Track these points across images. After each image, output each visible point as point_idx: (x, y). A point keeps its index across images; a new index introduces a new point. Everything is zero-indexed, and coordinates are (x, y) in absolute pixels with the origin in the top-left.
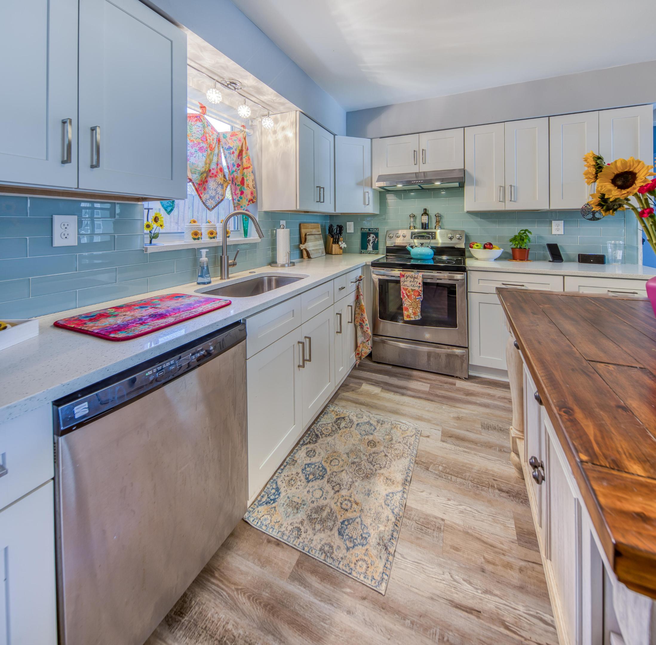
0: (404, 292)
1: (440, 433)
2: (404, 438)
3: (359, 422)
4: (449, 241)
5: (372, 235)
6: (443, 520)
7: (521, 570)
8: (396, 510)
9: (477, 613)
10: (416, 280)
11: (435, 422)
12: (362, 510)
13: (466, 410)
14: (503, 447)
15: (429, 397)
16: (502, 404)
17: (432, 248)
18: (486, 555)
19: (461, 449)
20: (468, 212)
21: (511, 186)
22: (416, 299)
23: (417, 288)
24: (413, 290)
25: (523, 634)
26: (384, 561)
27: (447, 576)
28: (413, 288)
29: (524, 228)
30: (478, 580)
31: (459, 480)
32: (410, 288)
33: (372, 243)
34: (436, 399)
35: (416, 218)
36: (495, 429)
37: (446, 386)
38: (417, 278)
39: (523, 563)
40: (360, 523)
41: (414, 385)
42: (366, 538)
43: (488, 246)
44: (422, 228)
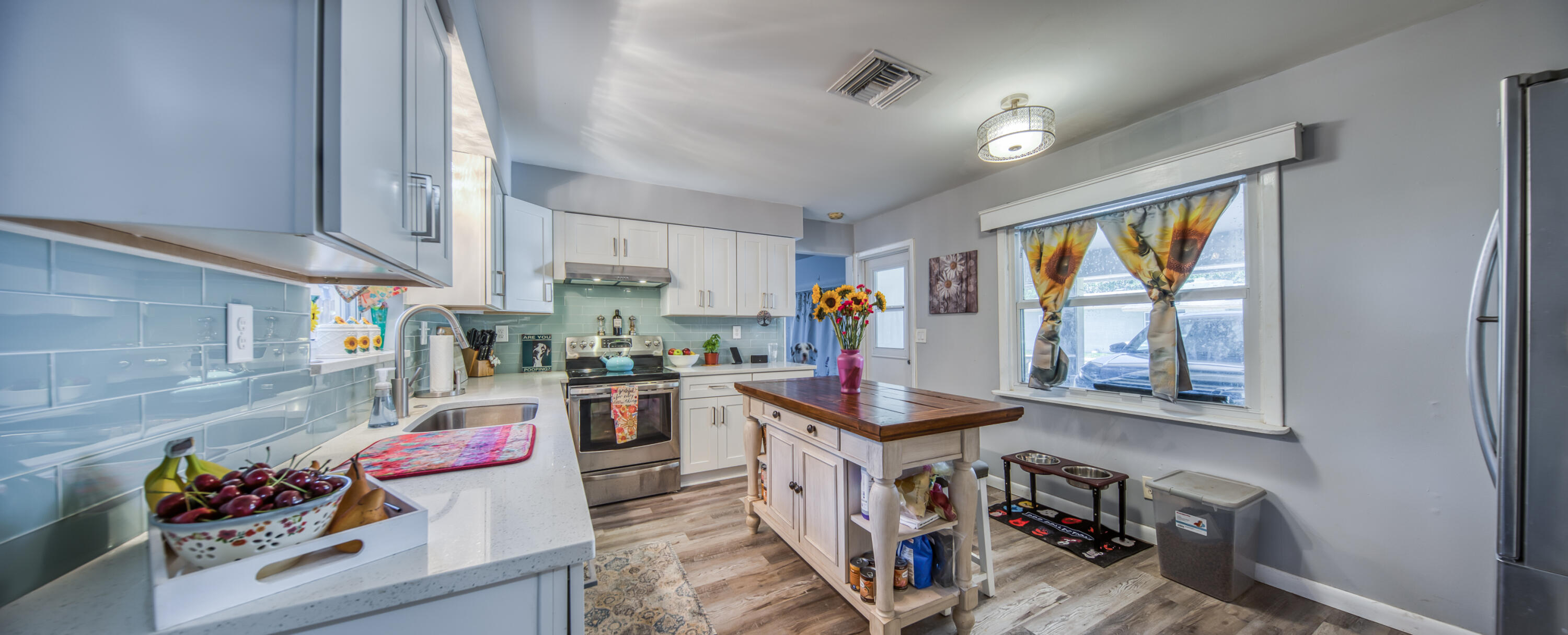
0: (617, 410)
1: (685, 536)
2: (659, 552)
3: (605, 563)
4: (646, 349)
5: (541, 345)
6: (724, 580)
7: (778, 574)
8: (691, 594)
9: (769, 603)
10: (631, 393)
11: (675, 531)
12: (665, 610)
13: (694, 513)
14: (734, 523)
15: (657, 516)
16: (717, 498)
17: (632, 357)
18: (759, 579)
19: (709, 537)
20: (663, 317)
21: (709, 291)
22: (631, 416)
23: (632, 404)
24: (628, 406)
25: (793, 595)
26: (705, 621)
27: (745, 601)
28: (628, 404)
29: (715, 333)
30: (761, 591)
31: (719, 555)
32: (624, 405)
33: (541, 356)
34: (664, 515)
35: (605, 322)
36: (722, 515)
37: (664, 503)
38: (632, 391)
39: (778, 571)
40: (669, 616)
41: (634, 514)
42: (681, 620)
43: (686, 352)
44: (615, 334)
